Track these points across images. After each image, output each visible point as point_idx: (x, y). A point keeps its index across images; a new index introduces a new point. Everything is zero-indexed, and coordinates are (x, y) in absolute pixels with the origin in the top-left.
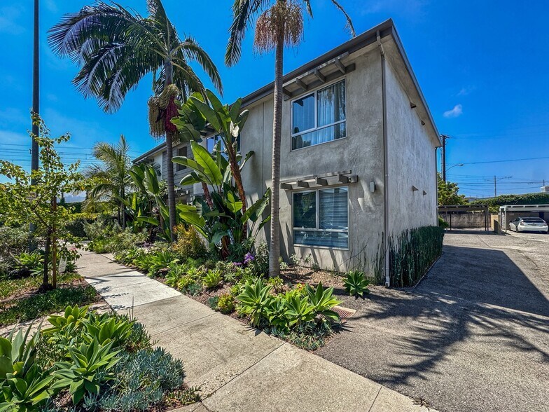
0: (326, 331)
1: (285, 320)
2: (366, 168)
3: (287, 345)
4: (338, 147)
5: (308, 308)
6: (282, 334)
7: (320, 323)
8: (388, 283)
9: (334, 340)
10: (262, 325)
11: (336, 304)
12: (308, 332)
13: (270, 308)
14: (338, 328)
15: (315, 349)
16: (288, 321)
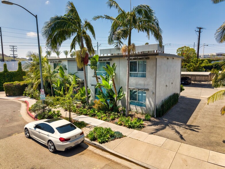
0: (141, 128)
1: (134, 126)
2: (151, 88)
3: (135, 130)
4: (144, 80)
5: (138, 124)
6: (134, 128)
7: (140, 126)
8: (155, 117)
9: (143, 129)
10: (130, 127)
11: (144, 123)
12: (139, 128)
13: (131, 124)
14: (144, 127)
15: (140, 130)
16: (135, 126)
